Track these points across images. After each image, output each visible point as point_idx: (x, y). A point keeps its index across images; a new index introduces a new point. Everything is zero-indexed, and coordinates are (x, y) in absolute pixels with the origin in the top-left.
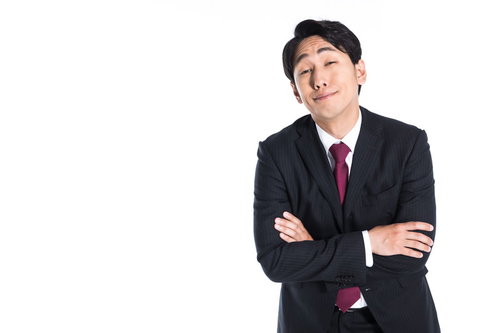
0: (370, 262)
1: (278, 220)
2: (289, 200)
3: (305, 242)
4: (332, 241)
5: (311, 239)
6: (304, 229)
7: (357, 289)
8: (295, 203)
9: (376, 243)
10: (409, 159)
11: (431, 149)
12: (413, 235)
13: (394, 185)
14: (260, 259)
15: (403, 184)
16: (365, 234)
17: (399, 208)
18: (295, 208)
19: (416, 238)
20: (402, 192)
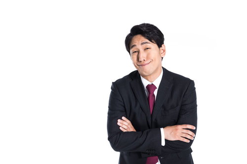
0: (163, 144)
1: (119, 120)
2: (125, 111)
3: (132, 132)
4: (145, 132)
5: (135, 131)
6: (132, 126)
7: (157, 157)
8: (128, 113)
9: (167, 134)
10: (185, 93)
11: (196, 90)
12: (185, 131)
13: (177, 106)
14: (109, 139)
15: (182, 106)
16: (162, 129)
17: (179, 117)
18: (128, 115)
19: (187, 132)
20: (181, 109)
